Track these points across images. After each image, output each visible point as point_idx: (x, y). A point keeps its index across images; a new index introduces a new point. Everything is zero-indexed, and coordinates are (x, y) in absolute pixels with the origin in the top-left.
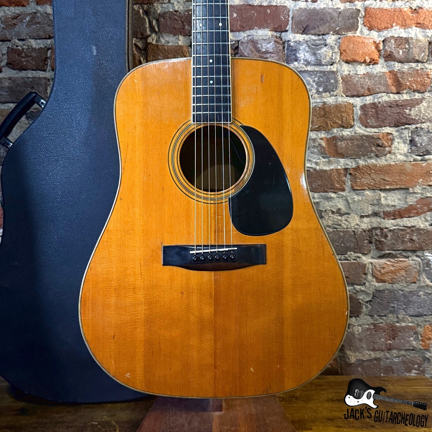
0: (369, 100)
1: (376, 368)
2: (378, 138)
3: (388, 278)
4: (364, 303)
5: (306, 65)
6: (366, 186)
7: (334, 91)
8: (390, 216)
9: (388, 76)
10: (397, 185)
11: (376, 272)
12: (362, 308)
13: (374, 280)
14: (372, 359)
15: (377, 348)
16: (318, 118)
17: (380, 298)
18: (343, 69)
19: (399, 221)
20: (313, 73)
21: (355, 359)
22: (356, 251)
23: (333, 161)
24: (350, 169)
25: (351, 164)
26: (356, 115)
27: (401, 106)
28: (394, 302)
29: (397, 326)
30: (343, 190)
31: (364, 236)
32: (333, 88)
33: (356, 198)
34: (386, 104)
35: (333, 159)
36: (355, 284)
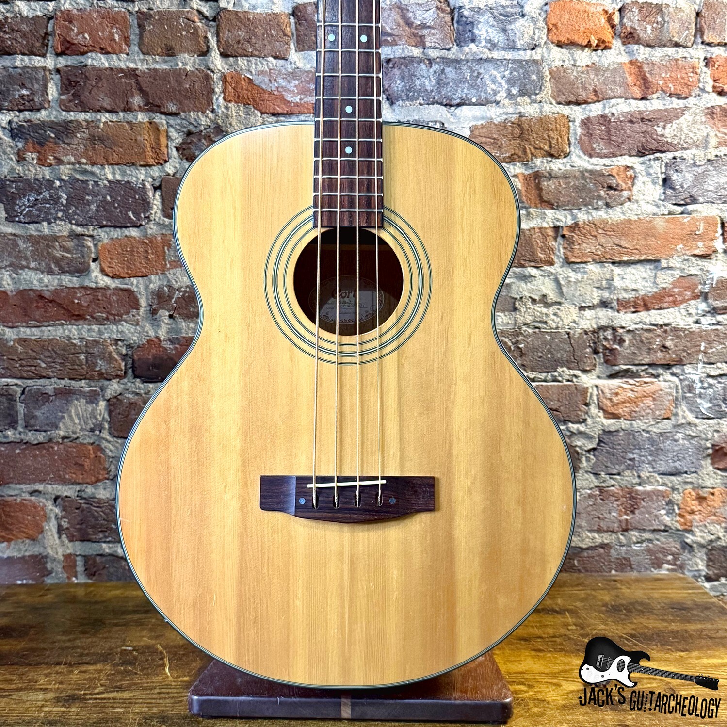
0: (595, 110)
1: (603, 560)
2: (609, 175)
3: (623, 411)
5: (490, 50)
6: (589, 256)
7: (536, 94)
8: (629, 307)
9: (627, 70)
10: (641, 254)
11: (604, 400)
12: (581, 462)
13: (601, 414)
14: (596, 546)
15: (605, 528)
16: (510, 140)
17: (610, 445)
18: (551, 56)
19: (643, 315)
20: (502, 62)
22: (573, 365)
23: (534, 214)
24: (562, 227)
25: (564, 218)
26: (574, 136)
27: (650, 120)
28: (634, 452)
29: (639, 491)
30: (551, 263)
31: (584, 342)
32: (535, 90)
33: (573, 276)
34: (623, 116)
35: (535, 211)
36: (569, 421)
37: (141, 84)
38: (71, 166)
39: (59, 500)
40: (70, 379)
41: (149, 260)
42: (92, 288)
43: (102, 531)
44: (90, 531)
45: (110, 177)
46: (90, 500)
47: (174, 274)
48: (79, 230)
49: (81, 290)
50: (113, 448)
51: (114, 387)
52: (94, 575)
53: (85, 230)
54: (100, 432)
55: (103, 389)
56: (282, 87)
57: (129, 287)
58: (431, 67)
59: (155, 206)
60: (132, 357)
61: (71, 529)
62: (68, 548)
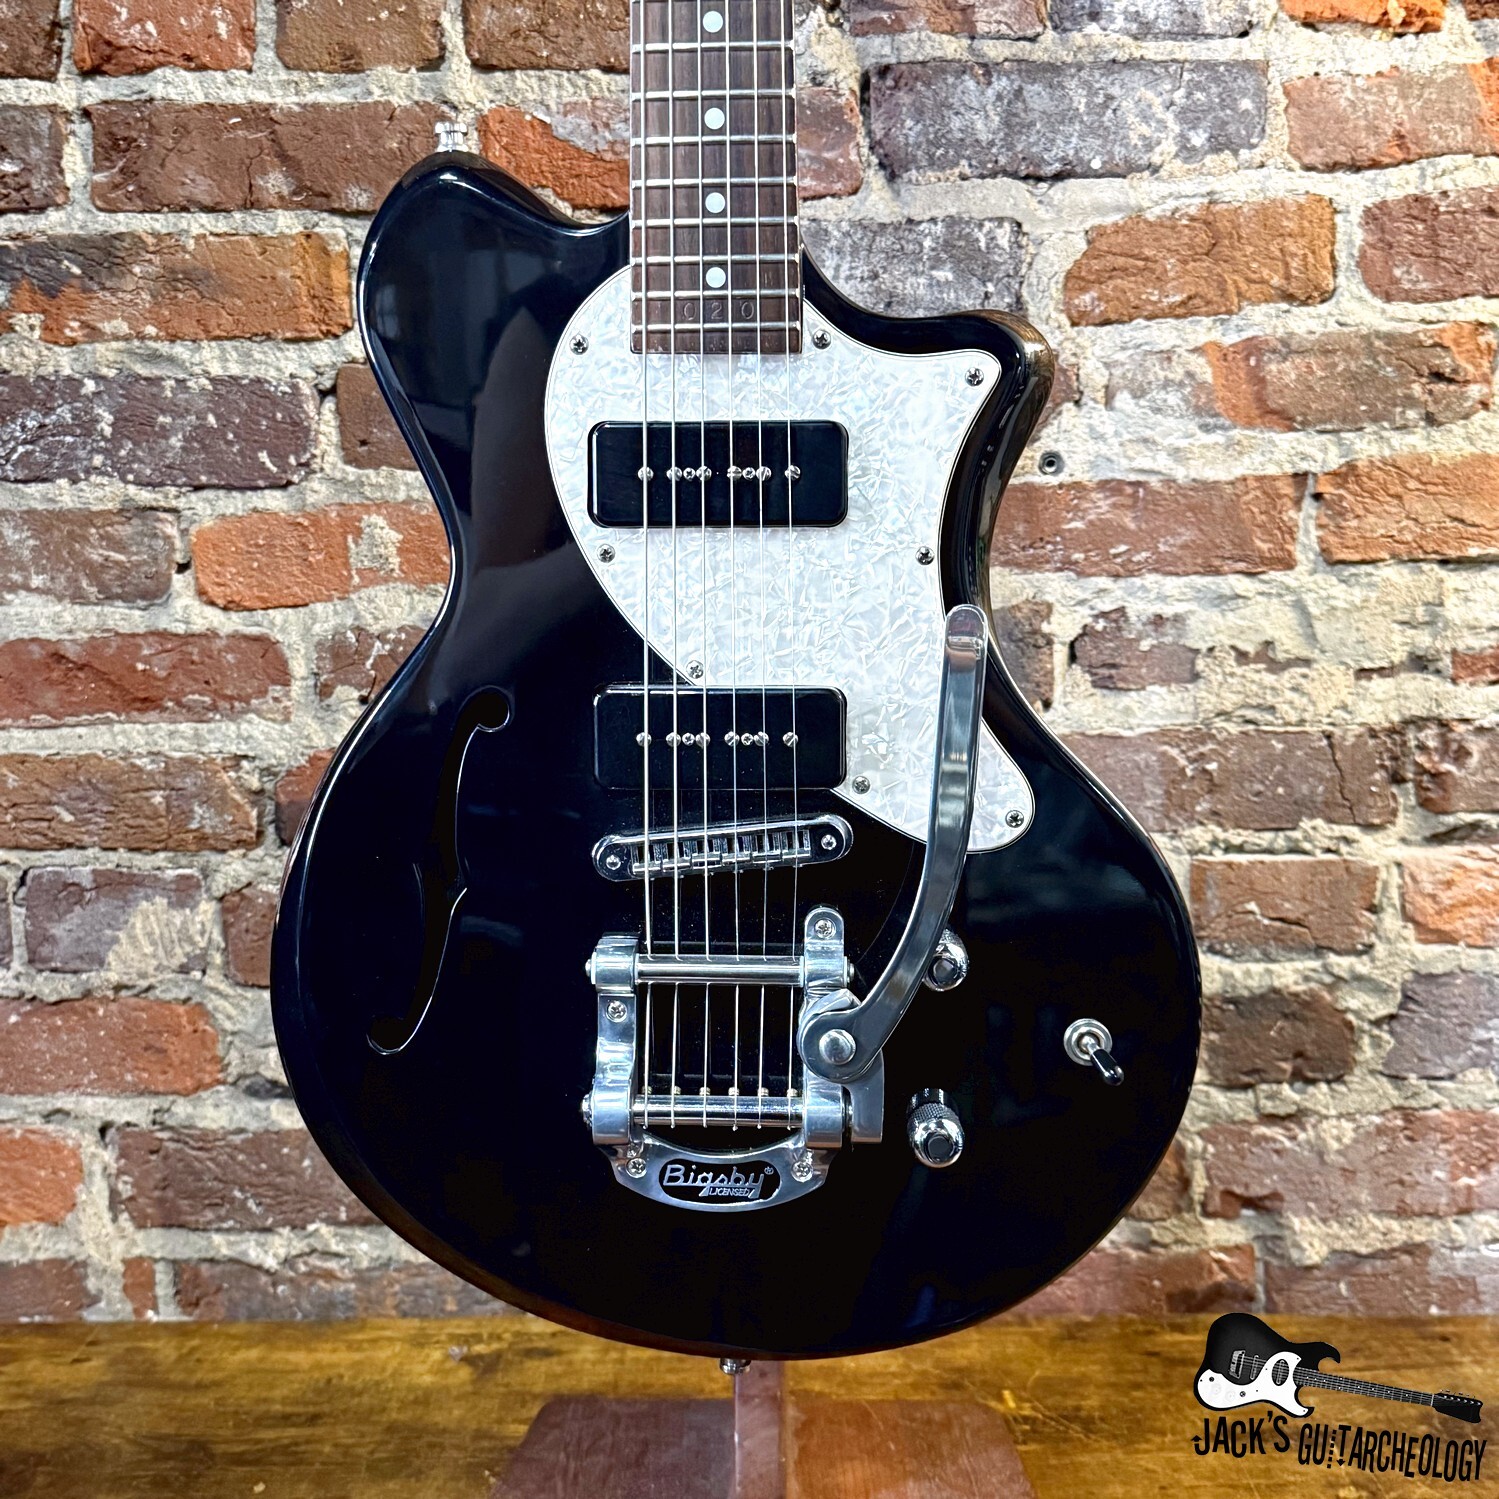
0: (1399, 183)
1: (1408, 1282)
2: (1435, 345)
3: (1466, 926)
4: (1366, 1026)
5: (1136, 37)
6: (1382, 547)
7: (1253, 146)
8: (1481, 671)
9: (1479, 83)
11: (1418, 898)
12: (1359, 1048)
13: (1410, 932)
14: (1394, 1250)
15: (1417, 1208)
16: (1185, 262)
17: (1433, 1007)
18: (1289, 52)
20: (1166, 68)
21: (1325, 1251)
22: (1335, 815)
23: (1245, 442)
24: (1315, 475)
25: (1319, 452)
26: (1346, 248)
28: (1491, 1023)
30: (1288, 564)
31: (1369, 756)
32: (1250, 136)
33: (1341, 596)
34: (1470, 199)
35: (1247, 437)
36: (1330, 949)
37: (284, 141)
38: (121, 345)
39: (111, 1133)
40: (131, 850)
41: (310, 565)
42: (177, 635)
43: (210, 1205)
44: (184, 1204)
45: (216, 370)
46: (182, 1134)
47: (370, 601)
48: (145, 496)
49: (151, 639)
50: (233, 1012)
51: (233, 869)
52: (197, 1304)
53: (159, 496)
54: (204, 972)
55: (206, 872)
56: (624, 143)
57: (265, 631)
58: (989, 84)
59: (321, 438)
60: (273, 797)
61: (141, 1200)
62: (134, 1243)
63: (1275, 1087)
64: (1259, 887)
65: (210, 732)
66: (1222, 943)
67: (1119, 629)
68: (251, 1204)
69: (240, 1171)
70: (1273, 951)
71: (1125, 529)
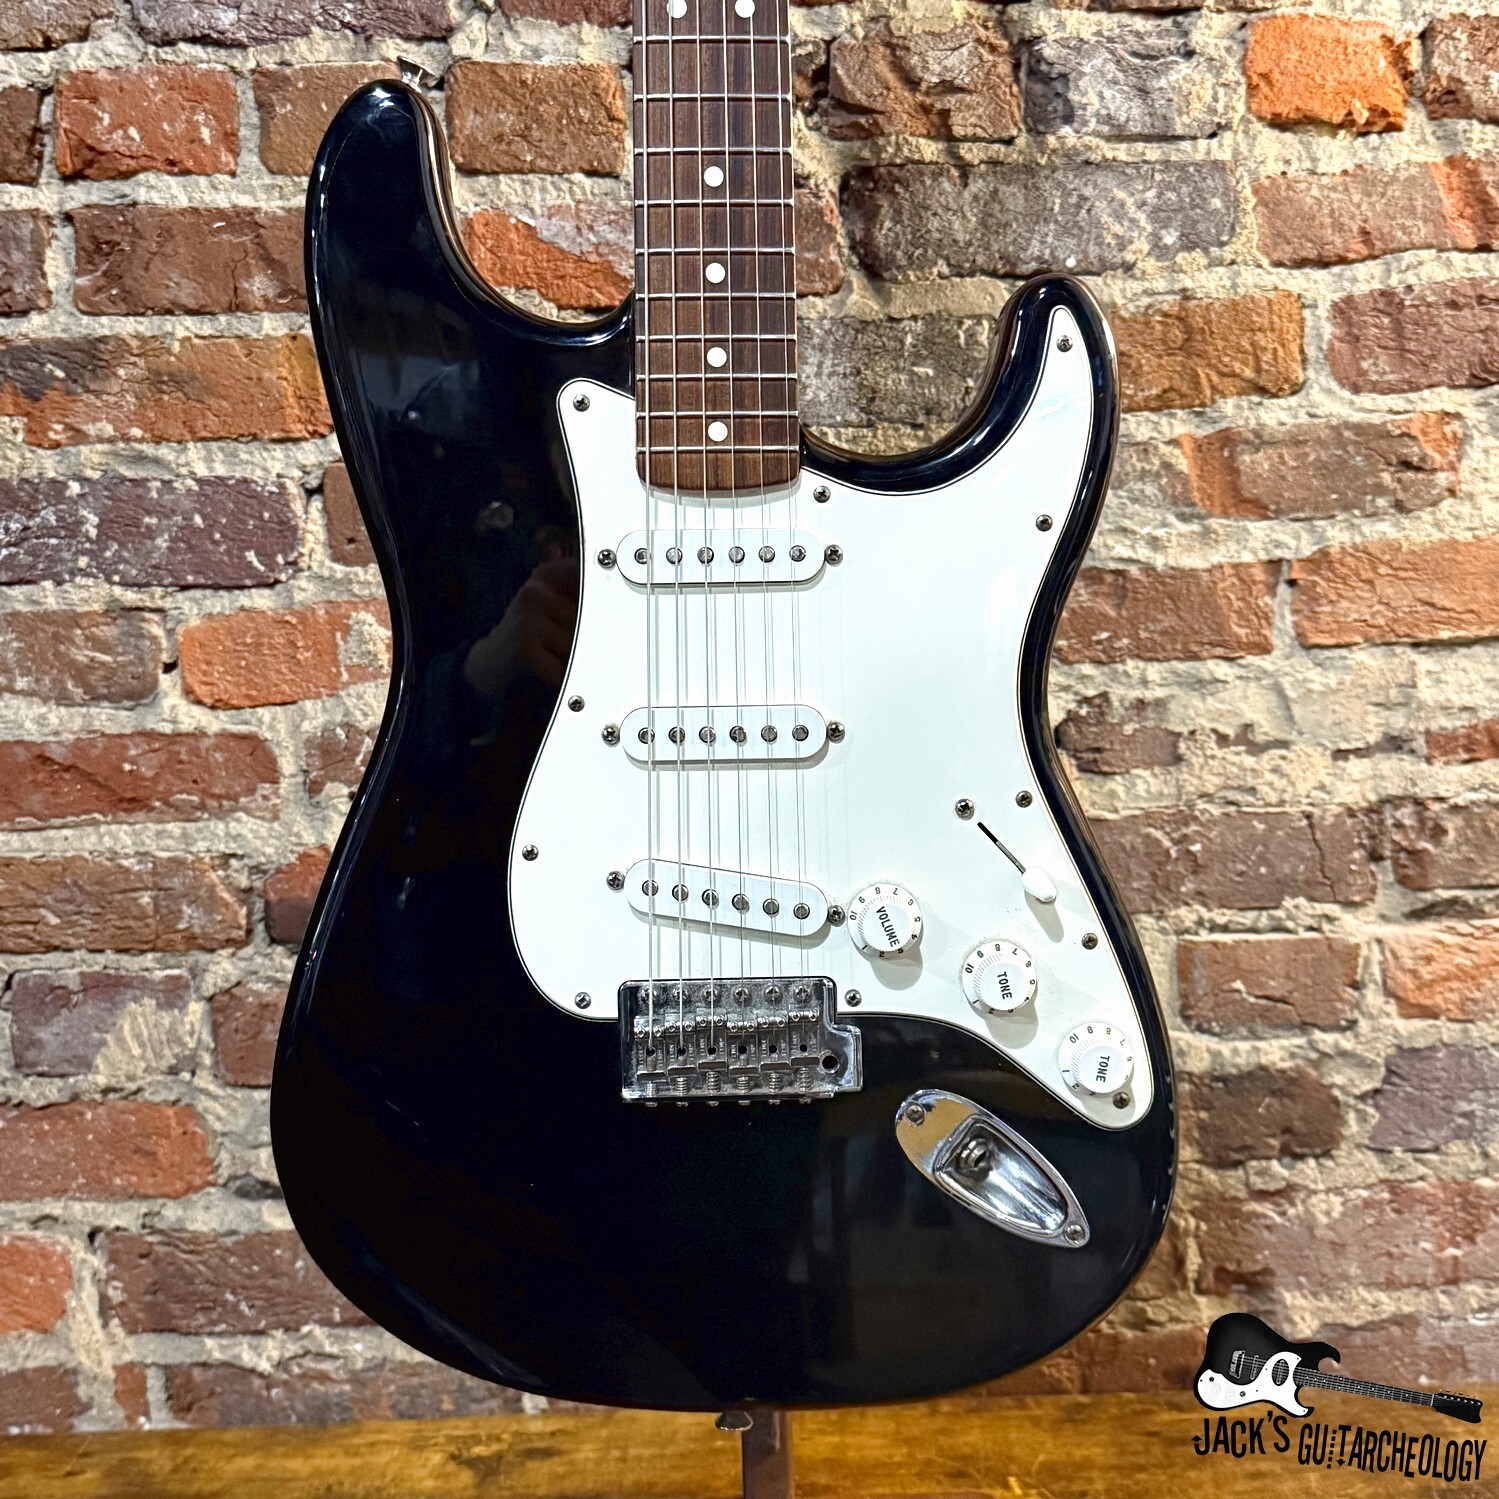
0: (1366, 278)
1: (1398, 1353)
2: (1403, 435)
3: (1446, 1000)
4: (1352, 1101)
5: (1108, 139)
6: (1356, 631)
7: (1222, 244)
8: (1454, 751)
9: (1440, 180)
10: (1482, 624)
11: (1399, 974)
12: (1344, 1122)
13: (1392, 1007)
14: (1383, 1321)
15: (1404, 1279)
16: (1160, 357)
17: (1415, 1082)
18: (1257, 152)
19: (1489, 769)
20: (1138, 169)
21: (1315, 1324)
22: (1316, 894)
23: (1221, 531)
24: (1289, 561)
25: (1292, 540)
26: (1315, 342)
27: (1497, 301)
28: (1472, 1096)
29: (1485, 1189)
30: (1264, 649)
31: (1347, 835)
32: (1219, 234)
33: (1317, 679)
34: (1434, 293)
35: (1221, 525)
36: (1315, 1026)
37: (269, 244)
38: (106, 447)
39: (100, 1238)
40: (119, 951)
41: (298, 663)
42: (163, 735)
43: (203, 1309)
44: (176, 1308)
45: (201, 470)
46: (173, 1237)
47: (359, 697)
48: (130, 597)
49: (138, 739)
50: (223, 1113)
51: (222, 969)
52: (188, 1411)
53: (145, 597)
54: (193, 1073)
55: (196, 972)
56: (608, 244)
57: (253, 729)
58: (966, 185)
59: (309, 536)
60: (263, 894)
61: (131, 1305)
62: (125, 1349)
63: (1264, 1163)
64: (1244, 966)
65: (199, 831)
66: (1209, 1022)
67: (1102, 714)
68: (243, 1307)
69: (232, 1275)
70: (1259, 1028)
71: (1104, 615)
